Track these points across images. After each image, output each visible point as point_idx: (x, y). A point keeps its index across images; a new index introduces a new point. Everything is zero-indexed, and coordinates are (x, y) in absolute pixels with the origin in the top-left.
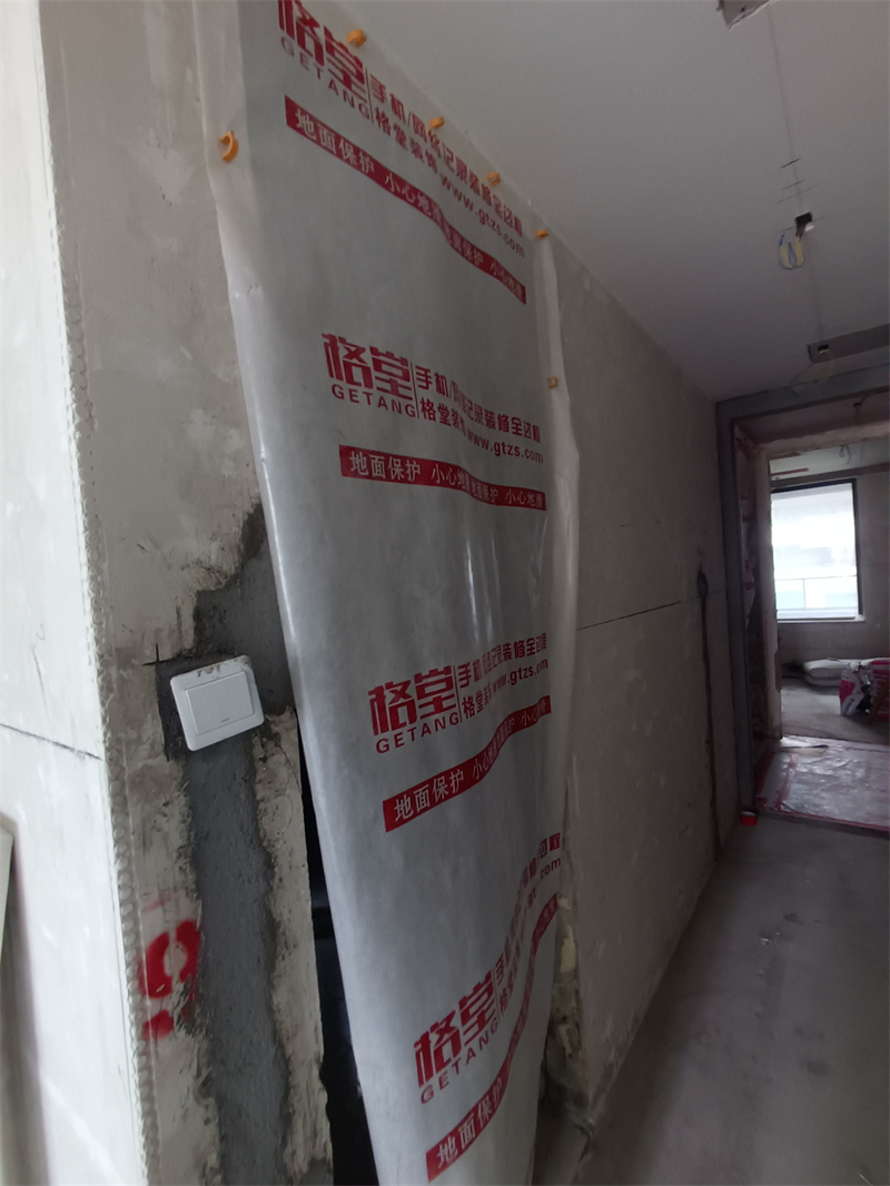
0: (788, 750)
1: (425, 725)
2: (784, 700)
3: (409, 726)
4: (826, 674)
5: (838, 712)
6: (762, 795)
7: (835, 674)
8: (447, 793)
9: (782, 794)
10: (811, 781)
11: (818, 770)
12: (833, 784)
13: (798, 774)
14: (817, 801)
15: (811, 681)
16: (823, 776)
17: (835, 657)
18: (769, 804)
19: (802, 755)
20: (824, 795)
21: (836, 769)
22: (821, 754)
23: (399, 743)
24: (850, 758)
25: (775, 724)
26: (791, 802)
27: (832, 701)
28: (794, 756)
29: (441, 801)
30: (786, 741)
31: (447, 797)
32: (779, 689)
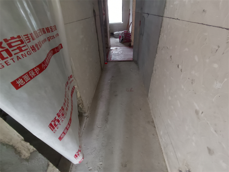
0: (111, 50)
1: (17, 57)
2: (111, 41)
3: (10, 58)
4: (117, 35)
5: (119, 42)
6: (108, 58)
7: (118, 34)
8: (35, 74)
9: (111, 58)
10: (115, 55)
11: (116, 53)
12: (118, 54)
13: (113, 54)
14: (116, 58)
15: (115, 36)
16: (117, 53)
17: (119, 31)
18: (109, 60)
19: (114, 50)
20: (117, 57)
21: (118, 52)
22: (116, 50)
23: (8, 64)
24: (121, 49)
25: (109, 45)
26: (112, 59)
27: (118, 40)
28: (112, 51)
29: (34, 77)
30: (111, 48)
31: (36, 76)
32: (110, 38)
